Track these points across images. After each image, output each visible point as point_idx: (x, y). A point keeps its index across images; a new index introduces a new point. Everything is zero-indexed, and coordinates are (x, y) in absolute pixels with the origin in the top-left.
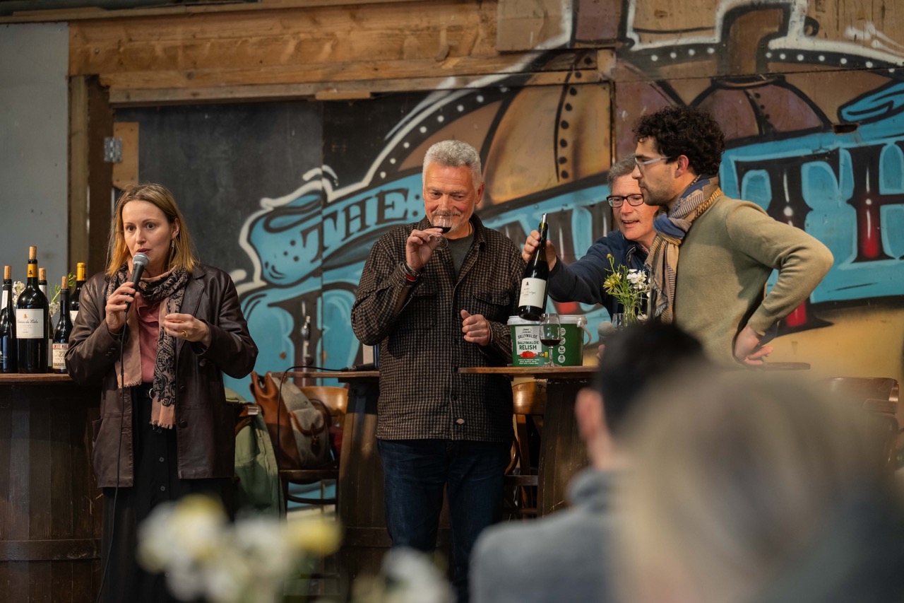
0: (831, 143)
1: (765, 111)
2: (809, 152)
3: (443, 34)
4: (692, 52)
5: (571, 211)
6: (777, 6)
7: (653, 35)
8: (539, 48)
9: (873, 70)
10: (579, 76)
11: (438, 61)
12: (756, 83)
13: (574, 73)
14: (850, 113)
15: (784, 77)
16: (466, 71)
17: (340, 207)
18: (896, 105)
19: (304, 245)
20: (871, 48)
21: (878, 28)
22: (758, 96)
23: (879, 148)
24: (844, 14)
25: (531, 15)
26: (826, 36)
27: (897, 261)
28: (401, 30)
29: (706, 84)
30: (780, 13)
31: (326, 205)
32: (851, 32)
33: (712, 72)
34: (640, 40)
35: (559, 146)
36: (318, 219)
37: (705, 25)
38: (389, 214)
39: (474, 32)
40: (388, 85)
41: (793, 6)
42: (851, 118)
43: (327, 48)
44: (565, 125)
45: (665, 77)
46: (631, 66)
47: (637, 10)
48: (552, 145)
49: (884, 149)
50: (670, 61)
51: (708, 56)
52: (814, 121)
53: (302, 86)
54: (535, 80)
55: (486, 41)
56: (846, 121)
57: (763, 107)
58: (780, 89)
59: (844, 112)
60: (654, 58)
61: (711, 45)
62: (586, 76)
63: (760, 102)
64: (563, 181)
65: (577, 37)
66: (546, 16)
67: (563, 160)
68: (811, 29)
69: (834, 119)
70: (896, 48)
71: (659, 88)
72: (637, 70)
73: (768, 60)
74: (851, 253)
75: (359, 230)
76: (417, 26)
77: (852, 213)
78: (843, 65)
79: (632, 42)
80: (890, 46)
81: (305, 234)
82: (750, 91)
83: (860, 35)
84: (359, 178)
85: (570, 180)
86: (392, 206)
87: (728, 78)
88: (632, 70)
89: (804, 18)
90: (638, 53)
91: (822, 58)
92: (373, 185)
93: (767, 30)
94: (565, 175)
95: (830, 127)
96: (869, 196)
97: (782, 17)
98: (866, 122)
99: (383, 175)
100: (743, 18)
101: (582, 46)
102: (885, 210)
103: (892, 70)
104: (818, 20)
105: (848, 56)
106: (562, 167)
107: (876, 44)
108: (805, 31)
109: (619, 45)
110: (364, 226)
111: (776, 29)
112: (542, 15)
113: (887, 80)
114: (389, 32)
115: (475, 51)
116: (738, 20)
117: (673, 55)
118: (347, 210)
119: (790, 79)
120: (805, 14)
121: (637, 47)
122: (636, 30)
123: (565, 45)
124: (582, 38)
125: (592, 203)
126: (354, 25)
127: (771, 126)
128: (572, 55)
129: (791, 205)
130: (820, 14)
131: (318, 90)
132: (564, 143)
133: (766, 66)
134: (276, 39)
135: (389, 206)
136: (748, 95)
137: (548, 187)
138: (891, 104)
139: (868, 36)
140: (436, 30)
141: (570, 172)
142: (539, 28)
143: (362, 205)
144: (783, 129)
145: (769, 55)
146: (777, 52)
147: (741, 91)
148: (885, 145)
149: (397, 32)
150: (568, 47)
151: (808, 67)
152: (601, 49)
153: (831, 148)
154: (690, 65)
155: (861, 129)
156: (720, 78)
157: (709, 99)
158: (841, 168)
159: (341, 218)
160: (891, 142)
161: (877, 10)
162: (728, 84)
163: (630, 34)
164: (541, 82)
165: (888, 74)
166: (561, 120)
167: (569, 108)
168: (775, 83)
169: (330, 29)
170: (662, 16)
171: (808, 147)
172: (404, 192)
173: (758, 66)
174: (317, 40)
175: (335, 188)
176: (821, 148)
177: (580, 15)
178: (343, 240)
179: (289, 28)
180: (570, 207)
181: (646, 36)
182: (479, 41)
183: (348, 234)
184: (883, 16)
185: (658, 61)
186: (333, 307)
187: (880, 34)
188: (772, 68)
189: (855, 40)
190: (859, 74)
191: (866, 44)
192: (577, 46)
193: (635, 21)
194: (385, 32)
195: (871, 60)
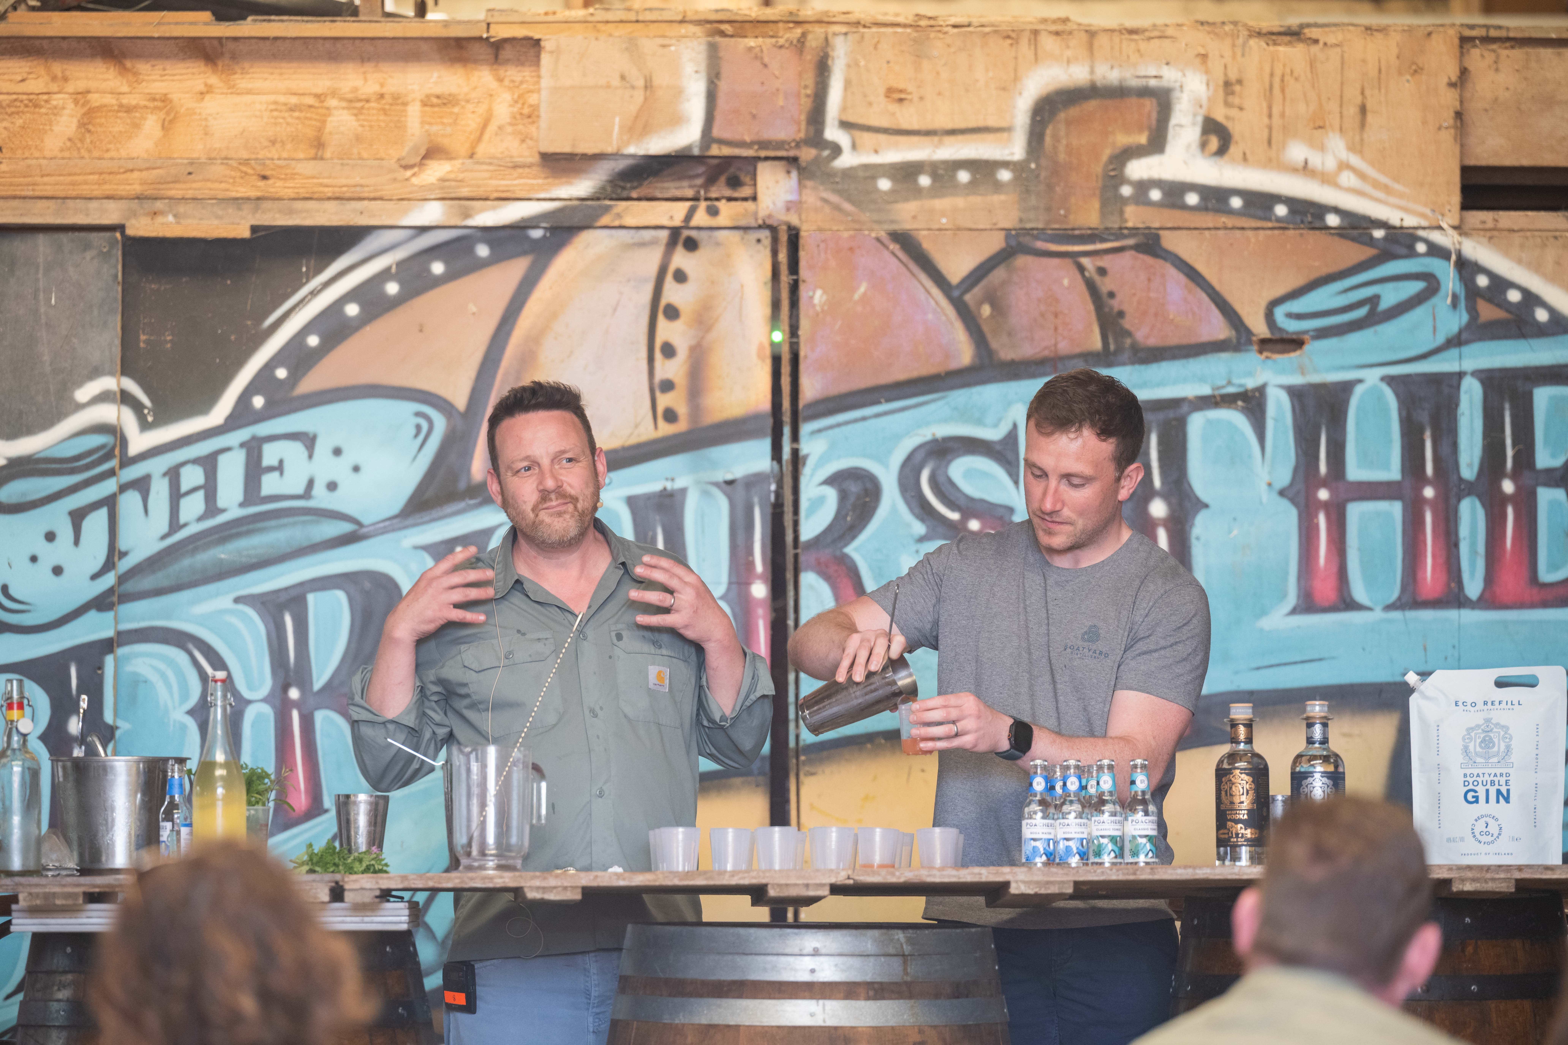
0: (1250, 374)
1: (1115, 304)
2: (1205, 390)
3: (414, 111)
4: (964, 176)
5: (683, 491)
6: (1145, 92)
7: (882, 137)
8: (632, 150)
9: (1340, 232)
10: (713, 212)
11: (406, 167)
12: (1099, 246)
13: (703, 205)
14: (1290, 315)
15: (1157, 238)
16: (465, 192)
17: (157, 466)
18: (1385, 304)
19: (77, 542)
20: (1337, 185)
21: (1351, 148)
22: (1102, 271)
23: (1347, 387)
24: (1283, 115)
25: (616, 82)
26: (1245, 159)
27: (1378, 614)
28: (317, 96)
29: (995, 243)
30: (1150, 105)
31: (127, 462)
32: (1297, 152)
33: (1009, 218)
34: (854, 147)
35: (658, 355)
36: (109, 487)
37: (991, 122)
38: (270, 484)
39: (482, 109)
40: (291, 212)
41: (1176, 94)
42: (1293, 327)
43: (151, 125)
44: (672, 313)
45: (906, 225)
46: (834, 198)
47: (848, 84)
48: (643, 353)
49: (1359, 390)
50: (918, 192)
51: (998, 186)
52: (1218, 329)
53: (94, 204)
54: (619, 216)
55: (509, 129)
56: (1281, 330)
57: (1111, 295)
58: (1149, 260)
59: (1279, 313)
60: (884, 184)
61: (1005, 164)
62: (728, 212)
63: (1105, 285)
64: (666, 429)
65: (716, 132)
66: (648, 86)
67: (668, 386)
68: (1214, 143)
69: (1260, 329)
70: (1386, 189)
71: (894, 247)
72: (847, 206)
73: (1124, 201)
74: (1284, 596)
75: (200, 519)
76: (355, 90)
77: (1289, 515)
78: (1279, 220)
79: (837, 150)
80: (1376, 184)
81: (78, 517)
82: (1085, 261)
83: (1316, 160)
84: (205, 405)
85: (682, 426)
86: (280, 468)
87: (1040, 234)
88: (837, 208)
89: (1200, 119)
90: (848, 173)
91: (1236, 202)
92: (232, 423)
93: (1123, 139)
94: (670, 416)
95: (1250, 342)
96: (1324, 483)
97: (1154, 115)
98: (1322, 334)
99: (258, 402)
100: (1074, 111)
101: (726, 151)
102: (1355, 511)
103: (1379, 234)
104: (1229, 125)
105: (1291, 202)
106: (664, 401)
107: (1347, 179)
108: (1203, 145)
109: (807, 154)
110: (212, 508)
111: (1143, 139)
112: (641, 83)
113: (1369, 252)
114: (294, 100)
115: (482, 150)
116: (1062, 115)
117: (925, 181)
118: (173, 474)
119: (1171, 241)
120: (1203, 112)
121: (847, 160)
122: (845, 125)
123: (689, 147)
124: (726, 135)
125: (729, 477)
126: (213, 80)
127: (1129, 334)
128: (701, 169)
129: (1166, 496)
130: (1234, 112)
131: (134, 214)
132: (669, 351)
133: (1121, 213)
134: (33, 102)
135: (271, 469)
136: (1081, 269)
137: (633, 440)
138: (1374, 300)
139: (1330, 164)
140: (399, 101)
141: (682, 410)
142: (633, 108)
143: (209, 463)
144: (1153, 341)
145: (1126, 191)
146: (1143, 187)
147: (1068, 262)
148: (1360, 381)
149: (310, 101)
150: (696, 152)
151: (1209, 220)
152: (767, 159)
153: (1251, 383)
154: (960, 202)
155: (1312, 347)
156: (1028, 232)
157: (999, 274)
158: (1270, 424)
159: (160, 490)
160: (1372, 376)
161: (1352, 111)
162: (1040, 245)
163: (832, 133)
164: (629, 221)
165: (1371, 242)
166: (663, 302)
167: (680, 277)
168: (1137, 248)
169: (158, 87)
170: (901, 100)
171: (1202, 380)
172: (308, 441)
173: (1104, 212)
174: (129, 109)
175: (145, 426)
176: (1229, 383)
177: (723, 86)
178: (164, 537)
179: (66, 79)
180: (679, 484)
181: (867, 138)
182: (492, 128)
183: (175, 525)
184: (1363, 124)
185: (892, 191)
186: (137, 681)
187: (1355, 160)
188: (1134, 217)
189: (1305, 170)
190: (1314, 238)
191: (1327, 179)
192: (715, 151)
193: (844, 109)
194: (282, 99)
195: (1336, 210)
